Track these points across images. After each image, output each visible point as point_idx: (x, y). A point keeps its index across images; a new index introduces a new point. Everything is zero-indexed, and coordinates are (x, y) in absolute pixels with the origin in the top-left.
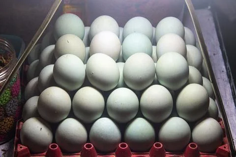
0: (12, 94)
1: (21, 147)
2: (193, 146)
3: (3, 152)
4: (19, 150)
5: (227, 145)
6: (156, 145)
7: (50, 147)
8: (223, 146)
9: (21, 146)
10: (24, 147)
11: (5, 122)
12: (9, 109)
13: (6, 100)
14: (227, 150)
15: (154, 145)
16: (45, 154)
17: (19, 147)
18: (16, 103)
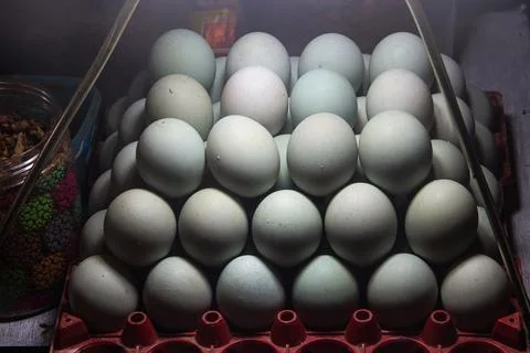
0: (56, 206)
1: (68, 320)
2: (440, 317)
3: (43, 329)
4: (64, 324)
5: (517, 314)
6: (359, 316)
7: (129, 320)
8: (509, 318)
9: (69, 317)
10: (74, 320)
11: (44, 266)
12: (52, 236)
13: (42, 218)
14: (516, 325)
15: (355, 315)
16: (120, 334)
17: (64, 319)
18: (68, 225)
